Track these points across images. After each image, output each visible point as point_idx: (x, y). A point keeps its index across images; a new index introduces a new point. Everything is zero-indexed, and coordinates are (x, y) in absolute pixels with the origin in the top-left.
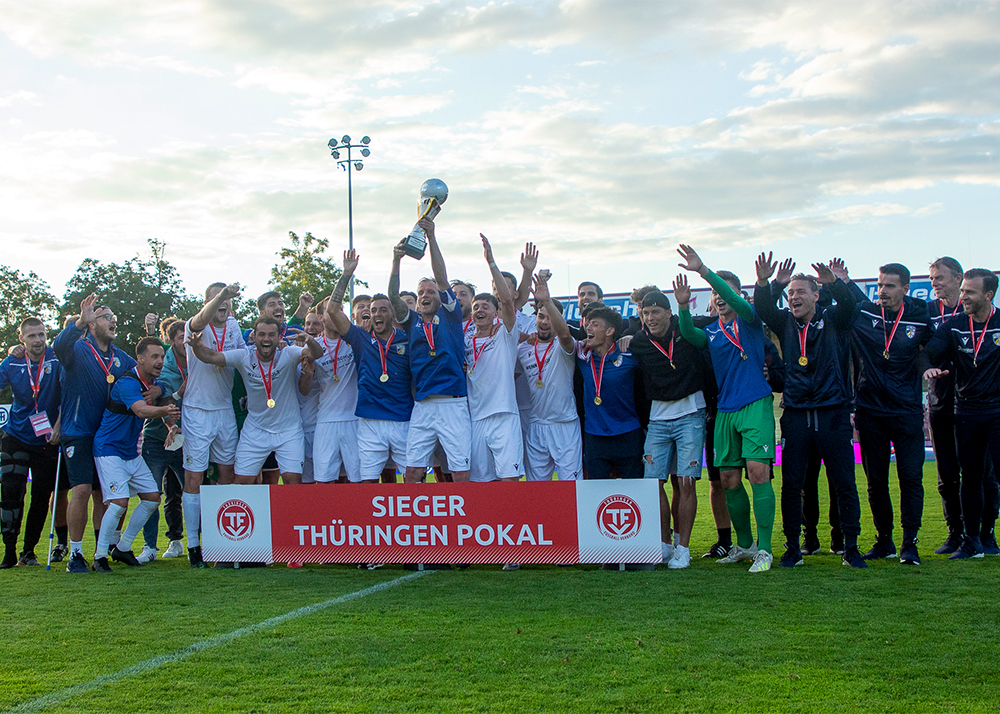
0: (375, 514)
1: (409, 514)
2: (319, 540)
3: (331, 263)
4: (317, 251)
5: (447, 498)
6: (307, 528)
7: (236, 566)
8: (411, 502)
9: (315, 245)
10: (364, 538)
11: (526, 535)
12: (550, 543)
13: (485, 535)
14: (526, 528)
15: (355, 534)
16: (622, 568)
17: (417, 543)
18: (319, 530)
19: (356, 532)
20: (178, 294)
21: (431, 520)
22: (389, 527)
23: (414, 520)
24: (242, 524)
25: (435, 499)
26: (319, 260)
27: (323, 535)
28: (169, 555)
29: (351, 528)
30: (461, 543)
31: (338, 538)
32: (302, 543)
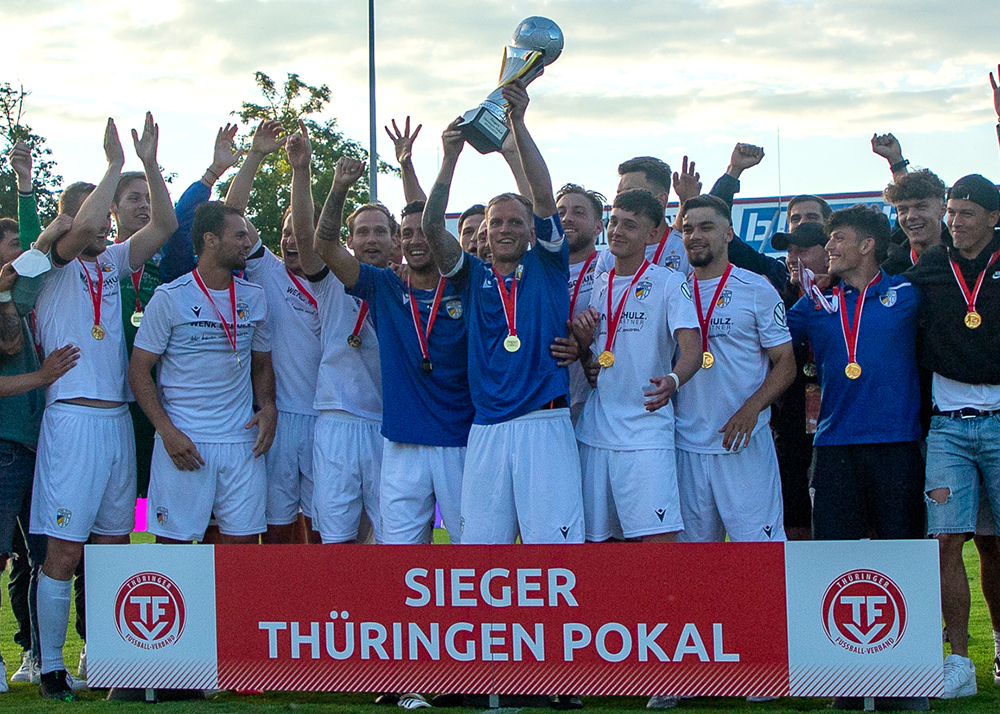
0: (410, 602)
1: (473, 602)
2: (306, 648)
3: (335, 130)
4: (307, 109)
5: (545, 573)
6: (283, 625)
7: (150, 697)
8: (476, 580)
9: (304, 97)
10: (388, 645)
11: (690, 642)
12: (735, 658)
13: (614, 641)
14: (690, 629)
15: (372, 638)
16: (869, 706)
17: (487, 656)
18: (305, 631)
19: (373, 634)
20: (49, 187)
21: (513, 614)
22: (435, 627)
23: (483, 613)
24: (162, 619)
25: (522, 573)
26: (313, 126)
27: (313, 639)
29: (366, 627)
30: (569, 657)
31: (340, 646)
32: (273, 653)
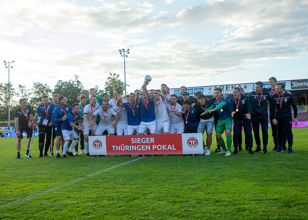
0: (132, 143)
1: (141, 143)
2: (118, 149)
3: (120, 80)
4: (116, 78)
5: (150, 138)
6: (115, 146)
7: (98, 156)
8: (141, 140)
9: (116, 76)
10: (129, 149)
11: (170, 147)
12: (176, 149)
13: (159, 147)
14: (169, 145)
15: (127, 148)
16: (193, 155)
17: (142, 150)
18: (118, 147)
19: (127, 147)
20: (82, 89)
21: (146, 144)
22: (135, 146)
23: (142, 144)
24: (99, 146)
25: (147, 139)
26: (117, 80)
27: (119, 148)
28: (81, 154)
29: (126, 146)
30: (153, 150)
31: (123, 149)
32: (114, 150)
